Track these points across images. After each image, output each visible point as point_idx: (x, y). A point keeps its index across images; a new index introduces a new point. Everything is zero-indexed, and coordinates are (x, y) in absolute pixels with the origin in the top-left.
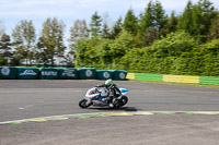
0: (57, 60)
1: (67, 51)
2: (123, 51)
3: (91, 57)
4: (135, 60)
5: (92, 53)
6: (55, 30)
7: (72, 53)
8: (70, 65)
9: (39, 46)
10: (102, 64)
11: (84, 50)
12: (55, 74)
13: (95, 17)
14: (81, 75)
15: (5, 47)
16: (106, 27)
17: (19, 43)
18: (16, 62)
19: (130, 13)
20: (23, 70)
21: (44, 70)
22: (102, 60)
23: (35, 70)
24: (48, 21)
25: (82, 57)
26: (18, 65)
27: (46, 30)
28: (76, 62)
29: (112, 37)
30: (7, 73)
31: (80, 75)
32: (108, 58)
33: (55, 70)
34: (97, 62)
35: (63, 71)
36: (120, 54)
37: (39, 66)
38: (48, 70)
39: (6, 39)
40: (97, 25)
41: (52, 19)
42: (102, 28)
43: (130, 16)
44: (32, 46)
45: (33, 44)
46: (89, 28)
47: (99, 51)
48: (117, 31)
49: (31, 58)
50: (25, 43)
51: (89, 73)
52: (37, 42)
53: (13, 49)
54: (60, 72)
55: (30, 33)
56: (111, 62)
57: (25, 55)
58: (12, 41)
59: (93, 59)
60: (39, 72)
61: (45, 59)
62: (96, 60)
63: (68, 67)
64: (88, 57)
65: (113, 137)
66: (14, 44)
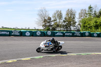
0: (72, 28)
1: (77, 24)
3: (88, 26)
5: (89, 24)
6: (71, 14)
7: (79, 24)
8: (78, 30)
9: (64, 21)
10: (94, 30)
11: (85, 23)
13: (90, 8)
15: (49, 22)
16: (95, 12)
17: (55, 20)
20: (57, 33)
21: (66, 33)
22: (93, 28)
23: (62, 33)
24: (68, 10)
25: (84, 27)
26: (55, 30)
27: (67, 14)
28: (81, 29)
29: (98, 17)
30: (50, 34)
31: (83, 35)
32: (97, 27)
33: (71, 33)
34: (91, 29)
35: (75, 33)
37: (64, 31)
38: (68, 33)
39: (50, 19)
40: (91, 11)
41: (70, 9)
42: (93, 12)
45: (62, 21)
46: (87, 12)
47: (92, 23)
49: (61, 27)
50: (58, 21)
51: (87, 34)
52: (63, 19)
53: (52, 23)
54: (73, 33)
55: (60, 16)
56: (98, 28)
57: (58, 26)
58: (52, 19)
59: (89, 27)
60: (64, 34)
61: (67, 28)
62: (90, 27)
63: (77, 31)
64: (87, 26)
65: (97, 64)
66: (53, 21)
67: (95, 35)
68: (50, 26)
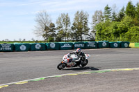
0: (84, 37)
2: (127, 29)
3: (106, 33)
4: (135, 34)
5: (106, 31)
7: (93, 32)
8: (93, 40)
9: (73, 28)
10: (113, 38)
11: (101, 30)
12: (82, 46)
13: (107, 8)
14: (100, 46)
15: (52, 31)
16: (114, 14)
17: (60, 28)
18: (59, 39)
19: (130, 3)
20: (63, 44)
21: (76, 44)
22: (112, 35)
23: (71, 44)
24: (78, 12)
25: (100, 34)
26: (60, 41)
27: (77, 18)
28: (96, 38)
29: (118, 20)
32: (117, 34)
33: (83, 43)
34: (109, 37)
35: (88, 44)
36: (125, 30)
37: (73, 41)
38: (78, 44)
39: (53, 25)
40: (108, 13)
41: (80, 11)
42: (112, 15)
43: (130, 6)
44: (69, 29)
45: (69, 28)
46: (103, 15)
47: (111, 29)
48: (122, 16)
49: (68, 36)
50: (64, 28)
51: (105, 44)
52: (72, 25)
53: (57, 32)
54: (86, 44)
55: (67, 21)
56: (118, 36)
57: (64, 35)
58: (56, 26)
59: (107, 35)
60: (73, 45)
61: (77, 37)
62: (109, 35)
63: (90, 41)
64: (103, 34)
66: (57, 28)
67: (116, 45)
68: (54, 35)
